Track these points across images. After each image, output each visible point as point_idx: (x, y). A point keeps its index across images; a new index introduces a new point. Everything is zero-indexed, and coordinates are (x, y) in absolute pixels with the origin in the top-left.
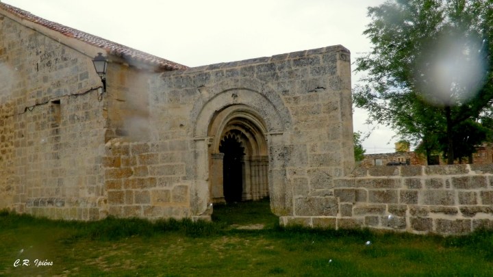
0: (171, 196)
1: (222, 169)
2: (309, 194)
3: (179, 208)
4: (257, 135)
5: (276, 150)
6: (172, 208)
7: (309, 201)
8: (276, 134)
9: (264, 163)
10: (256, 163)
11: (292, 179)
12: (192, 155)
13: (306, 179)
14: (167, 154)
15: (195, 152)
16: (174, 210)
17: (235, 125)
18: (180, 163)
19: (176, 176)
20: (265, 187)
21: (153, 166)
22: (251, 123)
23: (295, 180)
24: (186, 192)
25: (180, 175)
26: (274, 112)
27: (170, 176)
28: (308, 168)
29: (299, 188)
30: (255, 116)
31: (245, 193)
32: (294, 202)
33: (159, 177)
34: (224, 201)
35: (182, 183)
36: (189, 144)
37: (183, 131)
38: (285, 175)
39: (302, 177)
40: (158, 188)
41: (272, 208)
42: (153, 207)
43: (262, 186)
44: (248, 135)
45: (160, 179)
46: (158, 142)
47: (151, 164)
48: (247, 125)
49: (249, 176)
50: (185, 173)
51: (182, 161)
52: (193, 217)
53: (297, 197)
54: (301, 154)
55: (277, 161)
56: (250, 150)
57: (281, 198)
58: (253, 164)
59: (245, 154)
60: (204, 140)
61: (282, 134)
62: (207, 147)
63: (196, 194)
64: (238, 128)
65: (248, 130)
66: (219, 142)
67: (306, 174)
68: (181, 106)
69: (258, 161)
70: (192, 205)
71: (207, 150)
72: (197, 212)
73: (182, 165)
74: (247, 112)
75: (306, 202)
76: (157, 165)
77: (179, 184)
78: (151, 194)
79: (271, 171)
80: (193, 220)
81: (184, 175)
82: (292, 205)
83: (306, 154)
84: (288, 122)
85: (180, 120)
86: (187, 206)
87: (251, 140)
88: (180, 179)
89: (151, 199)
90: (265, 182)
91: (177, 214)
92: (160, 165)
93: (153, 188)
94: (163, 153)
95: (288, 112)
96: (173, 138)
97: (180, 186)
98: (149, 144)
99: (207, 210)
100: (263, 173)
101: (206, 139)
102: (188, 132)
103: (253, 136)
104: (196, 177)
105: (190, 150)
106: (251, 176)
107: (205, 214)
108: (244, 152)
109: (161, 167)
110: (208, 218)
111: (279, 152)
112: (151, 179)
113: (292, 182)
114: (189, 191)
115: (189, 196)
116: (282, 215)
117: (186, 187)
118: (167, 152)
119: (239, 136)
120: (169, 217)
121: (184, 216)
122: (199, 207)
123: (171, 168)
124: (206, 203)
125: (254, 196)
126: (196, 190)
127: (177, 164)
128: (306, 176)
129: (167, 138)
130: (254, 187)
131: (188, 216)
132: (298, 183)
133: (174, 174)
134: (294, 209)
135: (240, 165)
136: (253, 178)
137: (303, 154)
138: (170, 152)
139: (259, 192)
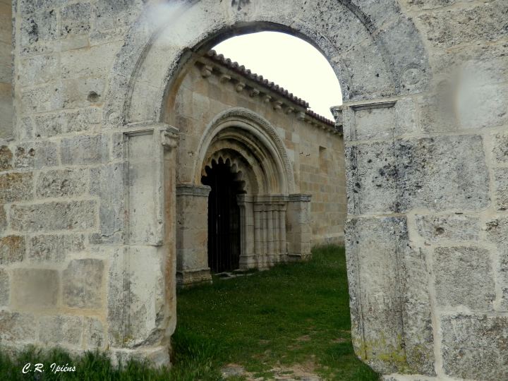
0: (61, 286)
1: (207, 217)
2: (496, 304)
3: (79, 323)
4: (266, 162)
5: (371, 155)
6: (60, 321)
7: (496, 327)
8: (370, 108)
9: (276, 207)
10: (264, 208)
11: (430, 251)
12: (118, 175)
13: (482, 253)
14: (54, 173)
15: (126, 165)
16: (65, 326)
17: (231, 140)
18: (85, 197)
19: (76, 231)
20: (278, 247)
21: (19, 204)
22: (256, 138)
23: (442, 253)
24: (99, 278)
25: (85, 229)
26: (364, 40)
27: (59, 233)
28: (489, 214)
29: (456, 283)
30: (263, 129)
31: (245, 257)
32: (438, 330)
33: (33, 235)
34: (208, 276)
35: (89, 253)
36: (111, 147)
37: (98, 110)
38: (405, 236)
39: (467, 244)
40: (27, 264)
41: (357, 344)
42: (15, 315)
43: (272, 245)
44: (250, 160)
45: (35, 240)
46: (33, 143)
47: (16, 198)
48: (251, 143)
49: (252, 228)
50: (98, 224)
51: (93, 191)
52: (114, 350)
53: (451, 311)
54: (461, 168)
55: (373, 193)
56: (254, 186)
57: (387, 312)
58: (258, 208)
59: (245, 192)
60: (151, 132)
61: (393, 104)
62: (158, 151)
63: (127, 286)
64: (235, 147)
65: (250, 152)
66: (201, 167)
67: (483, 234)
68: (95, 43)
69: (267, 204)
70: (113, 315)
71: (158, 160)
72: (128, 336)
73: (91, 202)
74: (251, 120)
75: (484, 331)
76: (29, 204)
77: (83, 255)
78: (11, 279)
79: (354, 222)
80: (115, 362)
81: (96, 230)
82: (430, 340)
83: (481, 169)
84: (413, 65)
85: (89, 80)
86: (101, 318)
87: (256, 168)
88: (86, 242)
89: (10, 293)
90: (277, 239)
91: (73, 339)
92: (38, 201)
93: (17, 265)
94: (45, 169)
95: (413, 32)
96: (70, 130)
97: (84, 262)
98: (12, 147)
99: (156, 332)
100: (274, 223)
101: (157, 129)
102: (110, 112)
103: (259, 161)
104: (127, 237)
105: (114, 160)
106: (255, 229)
107: (149, 342)
108: (245, 189)
109: (38, 207)
110: (157, 355)
111: (380, 164)
112: (14, 239)
113: (431, 261)
114: (106, 276)
115: (106, 288)
116: (395, 369)
117: (100, 265)
118: (55, 168)
119: (236, 162)
120: (52, 345)
121: (91, 348)
122: (135, 323)
123: (63, 209)
124: (152, 312)
125: (260, 261)
126: (126, 273)
127: (80, 199)
128: (483, 241)
129: (56, 130)
130: (259, 247)
131: (103, 349)
132: (454, 265)
133: (70, 227)
134: (438, 353)
135: (237, 210)
136: (258, 232)
137: (472, 165)
138: (62, 168)
139: (267, 255)
